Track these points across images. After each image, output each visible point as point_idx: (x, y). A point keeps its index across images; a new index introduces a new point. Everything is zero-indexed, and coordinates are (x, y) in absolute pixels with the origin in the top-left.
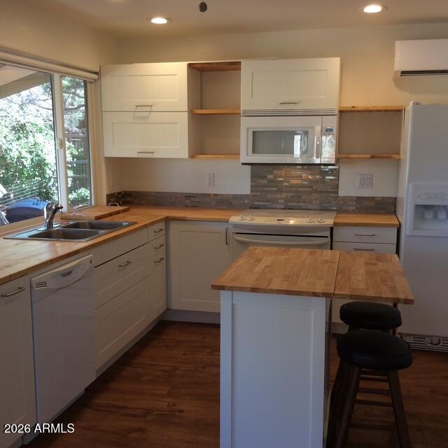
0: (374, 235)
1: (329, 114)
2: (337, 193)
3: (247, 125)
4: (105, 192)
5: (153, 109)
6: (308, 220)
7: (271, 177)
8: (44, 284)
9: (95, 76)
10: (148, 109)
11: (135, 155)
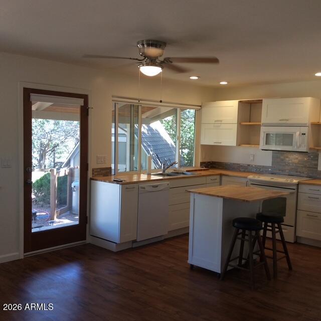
0: (318, 190)
1: (304, 126)
2: (317, 168)
3: (263, 131)
4: (200, 161)
5: (223, 122)
6: (285, 180)
7: (282, 157)
8: (144, 188)
9: (200, 108)
10: (220, 122)
11: (213, 144)
